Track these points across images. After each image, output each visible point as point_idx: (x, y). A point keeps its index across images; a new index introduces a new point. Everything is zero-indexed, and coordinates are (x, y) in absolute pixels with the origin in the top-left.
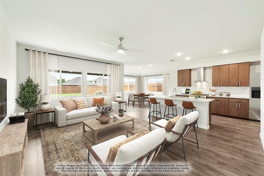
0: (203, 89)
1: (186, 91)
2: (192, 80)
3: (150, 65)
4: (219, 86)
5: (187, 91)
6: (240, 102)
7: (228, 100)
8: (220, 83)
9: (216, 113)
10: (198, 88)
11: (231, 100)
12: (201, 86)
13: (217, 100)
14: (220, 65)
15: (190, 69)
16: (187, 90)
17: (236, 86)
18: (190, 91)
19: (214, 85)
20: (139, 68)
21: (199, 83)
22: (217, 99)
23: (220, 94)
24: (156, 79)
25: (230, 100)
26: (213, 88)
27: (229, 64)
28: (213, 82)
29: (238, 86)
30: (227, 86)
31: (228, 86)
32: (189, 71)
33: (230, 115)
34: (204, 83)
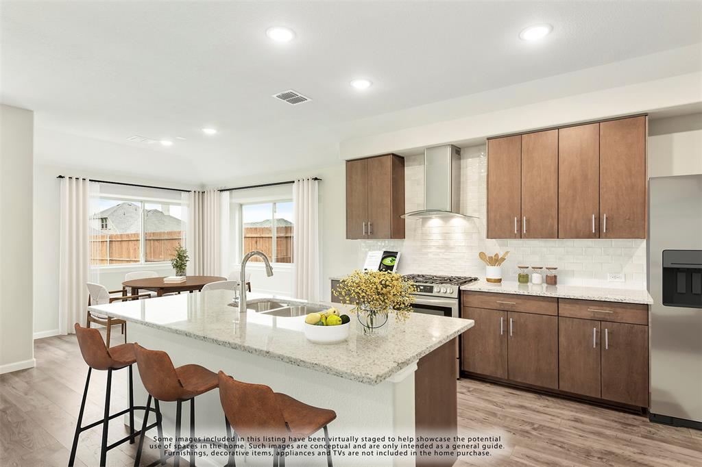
0: (452, 248)
1: (383, 259)
2: (409, 207)
3: (210, 131)
4: (515, 237)
5: (388, 261)
6: (608, 318)
7: (551, 308)
8: (520, 221)
9: (500, 374)
10: (430, 247)
11: (568, 306)
12: (446, 235)
13: (506, 308)
14: (521, 134)
15: (393, 155)
16: (388, 254)
17: (590, 236)
18: (397, 260)
19: (495, 230)
20: (166, 143)
21: (435, 223)
22: (507, 306)
23: (520, 276)
24: (271, 204)
25: (565, 310)
26: (494, 247)
27: (558, 128)
28: (492, 215)
29: (598, 234)
30: (550, 236)
31: (555, 234)
32: (389, 162)
33: (565, 387)
34: (457, 222)
